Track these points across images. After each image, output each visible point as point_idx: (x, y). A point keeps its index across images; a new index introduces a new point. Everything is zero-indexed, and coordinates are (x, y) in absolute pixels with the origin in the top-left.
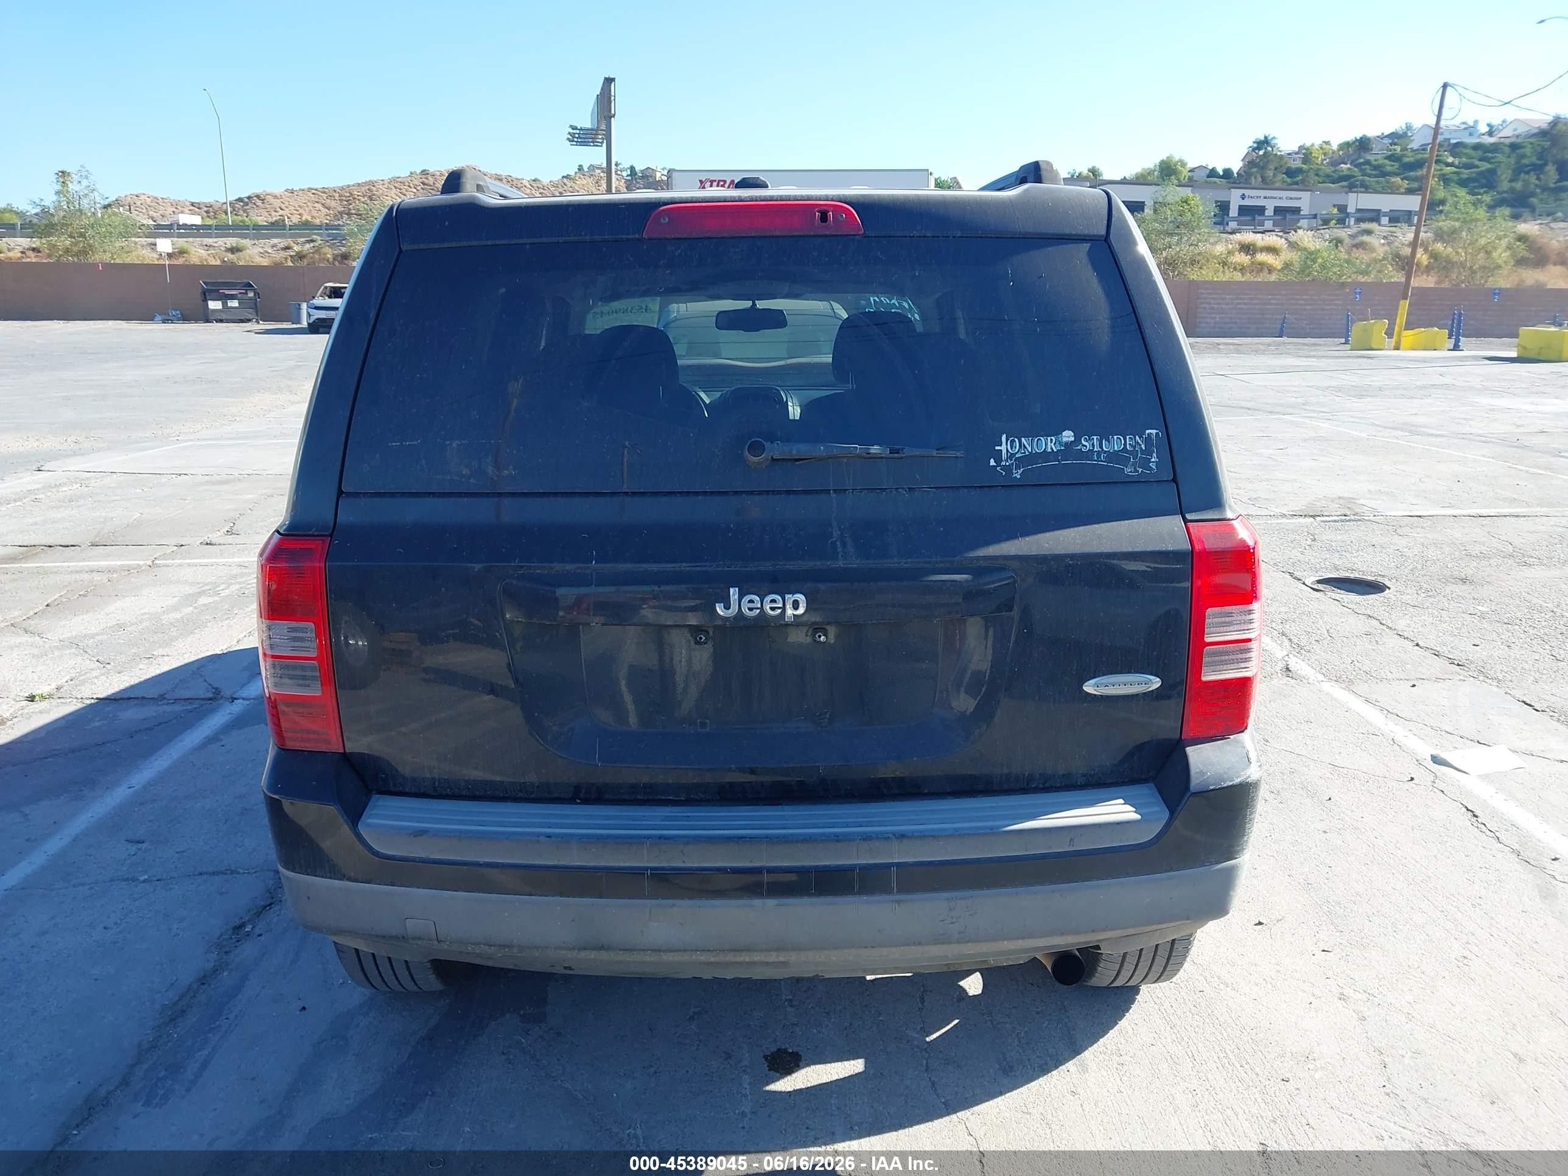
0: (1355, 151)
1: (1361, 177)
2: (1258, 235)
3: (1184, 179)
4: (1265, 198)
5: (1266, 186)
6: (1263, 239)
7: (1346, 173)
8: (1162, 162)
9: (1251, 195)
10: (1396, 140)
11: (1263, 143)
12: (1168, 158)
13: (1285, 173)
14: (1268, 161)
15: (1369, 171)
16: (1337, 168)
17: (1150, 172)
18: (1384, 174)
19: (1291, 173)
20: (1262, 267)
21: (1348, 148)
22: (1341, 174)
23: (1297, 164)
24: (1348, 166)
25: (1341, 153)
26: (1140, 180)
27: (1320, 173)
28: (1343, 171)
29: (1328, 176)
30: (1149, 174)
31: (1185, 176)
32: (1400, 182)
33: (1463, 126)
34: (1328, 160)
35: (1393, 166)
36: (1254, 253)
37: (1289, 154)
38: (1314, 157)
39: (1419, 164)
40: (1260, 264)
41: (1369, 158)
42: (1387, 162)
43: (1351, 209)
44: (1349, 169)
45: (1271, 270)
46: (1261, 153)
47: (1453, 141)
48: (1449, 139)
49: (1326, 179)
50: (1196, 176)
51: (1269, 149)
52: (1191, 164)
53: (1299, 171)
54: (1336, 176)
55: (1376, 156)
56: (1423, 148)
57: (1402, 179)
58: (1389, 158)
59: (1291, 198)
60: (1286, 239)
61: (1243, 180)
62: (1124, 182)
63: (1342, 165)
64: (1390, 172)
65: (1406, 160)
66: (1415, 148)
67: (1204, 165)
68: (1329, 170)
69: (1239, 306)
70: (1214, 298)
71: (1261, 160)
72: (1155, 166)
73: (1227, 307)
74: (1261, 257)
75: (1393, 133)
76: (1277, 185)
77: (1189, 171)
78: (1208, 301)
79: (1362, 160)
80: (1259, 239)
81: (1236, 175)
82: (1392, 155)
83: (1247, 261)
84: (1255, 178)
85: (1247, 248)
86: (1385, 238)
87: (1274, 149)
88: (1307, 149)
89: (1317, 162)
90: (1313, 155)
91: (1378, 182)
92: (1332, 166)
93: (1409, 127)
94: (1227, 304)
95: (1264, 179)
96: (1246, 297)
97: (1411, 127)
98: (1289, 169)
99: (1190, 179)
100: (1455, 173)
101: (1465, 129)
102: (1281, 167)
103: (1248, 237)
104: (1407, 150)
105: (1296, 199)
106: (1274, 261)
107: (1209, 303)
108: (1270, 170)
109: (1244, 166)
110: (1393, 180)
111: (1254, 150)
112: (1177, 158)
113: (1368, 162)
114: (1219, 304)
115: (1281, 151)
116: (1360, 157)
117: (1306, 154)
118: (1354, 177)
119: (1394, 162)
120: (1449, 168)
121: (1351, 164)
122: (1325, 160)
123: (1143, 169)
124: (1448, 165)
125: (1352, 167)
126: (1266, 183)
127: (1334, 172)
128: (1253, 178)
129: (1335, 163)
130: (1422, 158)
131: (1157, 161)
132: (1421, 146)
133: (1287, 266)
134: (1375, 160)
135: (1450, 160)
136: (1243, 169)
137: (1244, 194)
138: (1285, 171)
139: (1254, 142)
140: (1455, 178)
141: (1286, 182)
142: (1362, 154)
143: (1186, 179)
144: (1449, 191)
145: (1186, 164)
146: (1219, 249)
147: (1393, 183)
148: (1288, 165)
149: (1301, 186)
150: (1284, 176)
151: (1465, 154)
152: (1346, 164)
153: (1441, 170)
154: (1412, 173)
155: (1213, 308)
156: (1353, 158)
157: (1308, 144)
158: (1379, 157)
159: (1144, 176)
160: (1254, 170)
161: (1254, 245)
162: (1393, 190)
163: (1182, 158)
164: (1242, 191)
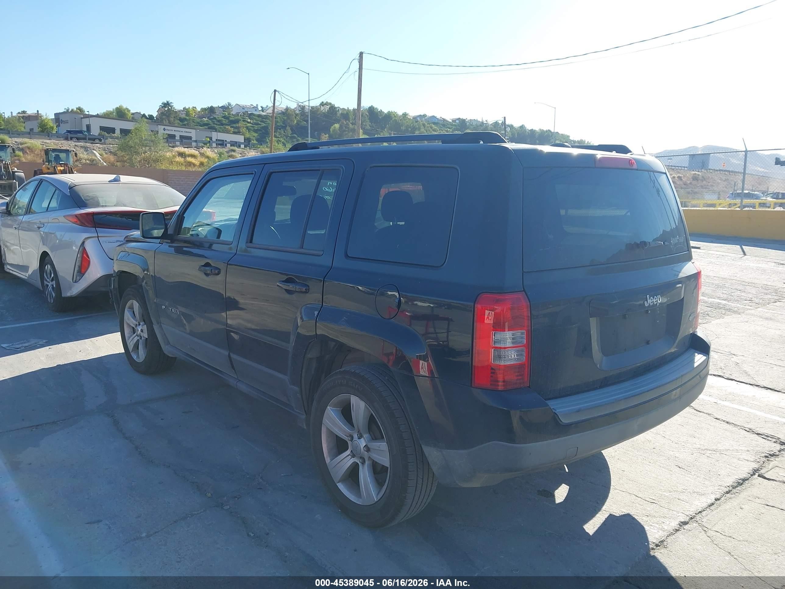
0: (209, 112)
1: (213, 125)
2: (186, 149)
3: (130, 118)
4: (175, 131)
5: (170, 125)
6: (188, 151)
7: (206, 122)
8: (117, 108)
9: (168, 129)
10: (224, 110)
11: (166, 105)
12: (120, 106)
13: (179, 120)
14: (170, 114)
15: (216, 122)
16: (202, 120)
17: (111, 113)
18: (222, 124)
19: (182, 120)
20: (190, 164)
21: (205, 111)
22: (204, 122)
23: (183, 116)
24: (207, 119)
25: (202, 113)
26: (106, 116)
27: (195, 121)
28: (204, 121)
29: (198, 123)
30: (110, 113)
31: (130, 117)
32: (230, 128)
33: (252, 106)
34: (197, 116)
35: (226, 121)
36: (185, 157)
37: (179, 111)
38: (191, 114)
39: (237, 121)
40: (189, 162)
41: (215, 116)
42: (223, 119)
43: (214, 139)
44: (207, 121)
45: (194, 165)
46: (166, 109)
47: (249, 113)
48: (247, 112)
49: (197, 124)
50: (136, 117)
51: (170, 108)
52: (132, 111)
53: (185, 119)
54: (202, 123)
55: (218, 115)
56: (237, 114)
57: (231, 127)
58: (224, 117)
59: (187, 132)
60: (199, 152)
61: (160, 122)
62: (97, 116)
63: (204, 119)
64: (225, 124)
65: (231, 119)
66: (234, 114)
67: (139, 112)
68: (199, 120)
69: (188, 182)
70: (176, 178)
71: (167, 112)
72: (114, 110)
73: (182, 182)
74: (189, 159)
75: (223, 106)
76: (176, 125)
77: (132, 114)
78: (172, 179)
79: (212, 117)
80: (187, 151)
81: (155, 118)
82: (225, 116)
83: (182, 161)
84: (165, 121)
85: (181, 154)
86: (241, 154)
87: (172, 108)
88: (187, 109)
89: (192, 116)
90: (190, 113)
91: (220, 128)
92: (199, 118)
93: (229, 104)
94: (182, 181)
95: (169, 122)
96: (191, 178)
97: (230, 104)
98: (180, 118)
99: (133, 118)
100: (252, 126)
101: (253, 108)
102: (177, 117)
103: (182, 149)
104: (230, 114)
105: (189, 132)
106: (195, 161)
107: (173, 181)
108: (172, 118)
109: (159, 114)
110: (227, 127)
111: (162, 107)
112: (125, 107)
113: (215, 118)
114: (178, 181)
115: (175, 109)
116: (211, 116)
117: (186, 111)
118: (210, 124)
119: (226, 119)
120: (249, 124)
121: (208, 118)
122: (196, 115)
123: (107, 111)
124: (248, 123)
125: (208, 120)
126: (170, 124)
127: (201, 121)
128: (164, 121)
129: (201, 117)
130: (238, 119)
131: (115, 108)
132: (236, 113)
133: (202, 164)
134: (218, 118)
135: (249, 121)
136: (158, 116)
137: (164, 128)
138: (179, 119)
139: (162, 104)
140: (252, 129)
141: (180, 124)
142: (212, 114)
143: (131, 118)
144: (251, 134)
145: (130, 111)
146: (168, 154)
147: (227, 128)
148: (180, 116)
149: (187, 127)
150: (178, 121)
151: (255, 119)
152: (206, 118)
153: (246, 125)
154: (234, 125)
155: (175, 183)
156: (208, 116)
157: (187, 107)
158: (219, 116)
159: (108, 114)
160: (164, 117)
161: (185, 153)
162: (228, 132)
163: (128, 108)
164: (163, 127)
